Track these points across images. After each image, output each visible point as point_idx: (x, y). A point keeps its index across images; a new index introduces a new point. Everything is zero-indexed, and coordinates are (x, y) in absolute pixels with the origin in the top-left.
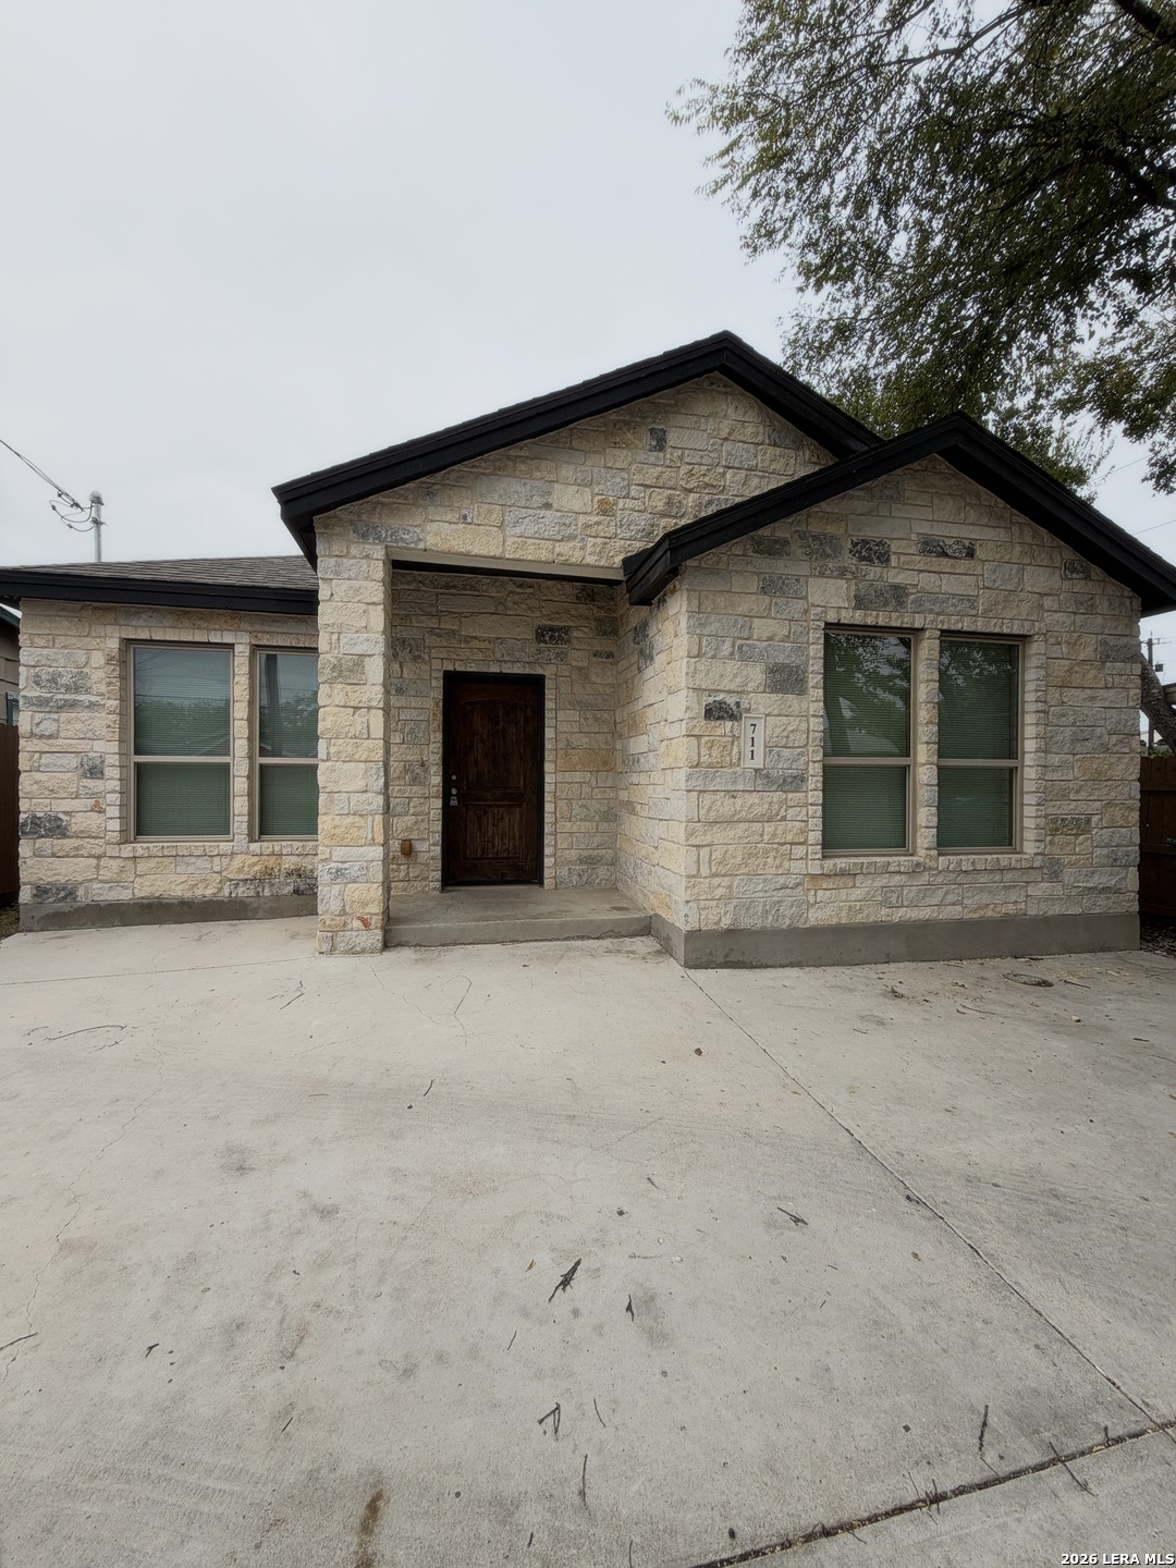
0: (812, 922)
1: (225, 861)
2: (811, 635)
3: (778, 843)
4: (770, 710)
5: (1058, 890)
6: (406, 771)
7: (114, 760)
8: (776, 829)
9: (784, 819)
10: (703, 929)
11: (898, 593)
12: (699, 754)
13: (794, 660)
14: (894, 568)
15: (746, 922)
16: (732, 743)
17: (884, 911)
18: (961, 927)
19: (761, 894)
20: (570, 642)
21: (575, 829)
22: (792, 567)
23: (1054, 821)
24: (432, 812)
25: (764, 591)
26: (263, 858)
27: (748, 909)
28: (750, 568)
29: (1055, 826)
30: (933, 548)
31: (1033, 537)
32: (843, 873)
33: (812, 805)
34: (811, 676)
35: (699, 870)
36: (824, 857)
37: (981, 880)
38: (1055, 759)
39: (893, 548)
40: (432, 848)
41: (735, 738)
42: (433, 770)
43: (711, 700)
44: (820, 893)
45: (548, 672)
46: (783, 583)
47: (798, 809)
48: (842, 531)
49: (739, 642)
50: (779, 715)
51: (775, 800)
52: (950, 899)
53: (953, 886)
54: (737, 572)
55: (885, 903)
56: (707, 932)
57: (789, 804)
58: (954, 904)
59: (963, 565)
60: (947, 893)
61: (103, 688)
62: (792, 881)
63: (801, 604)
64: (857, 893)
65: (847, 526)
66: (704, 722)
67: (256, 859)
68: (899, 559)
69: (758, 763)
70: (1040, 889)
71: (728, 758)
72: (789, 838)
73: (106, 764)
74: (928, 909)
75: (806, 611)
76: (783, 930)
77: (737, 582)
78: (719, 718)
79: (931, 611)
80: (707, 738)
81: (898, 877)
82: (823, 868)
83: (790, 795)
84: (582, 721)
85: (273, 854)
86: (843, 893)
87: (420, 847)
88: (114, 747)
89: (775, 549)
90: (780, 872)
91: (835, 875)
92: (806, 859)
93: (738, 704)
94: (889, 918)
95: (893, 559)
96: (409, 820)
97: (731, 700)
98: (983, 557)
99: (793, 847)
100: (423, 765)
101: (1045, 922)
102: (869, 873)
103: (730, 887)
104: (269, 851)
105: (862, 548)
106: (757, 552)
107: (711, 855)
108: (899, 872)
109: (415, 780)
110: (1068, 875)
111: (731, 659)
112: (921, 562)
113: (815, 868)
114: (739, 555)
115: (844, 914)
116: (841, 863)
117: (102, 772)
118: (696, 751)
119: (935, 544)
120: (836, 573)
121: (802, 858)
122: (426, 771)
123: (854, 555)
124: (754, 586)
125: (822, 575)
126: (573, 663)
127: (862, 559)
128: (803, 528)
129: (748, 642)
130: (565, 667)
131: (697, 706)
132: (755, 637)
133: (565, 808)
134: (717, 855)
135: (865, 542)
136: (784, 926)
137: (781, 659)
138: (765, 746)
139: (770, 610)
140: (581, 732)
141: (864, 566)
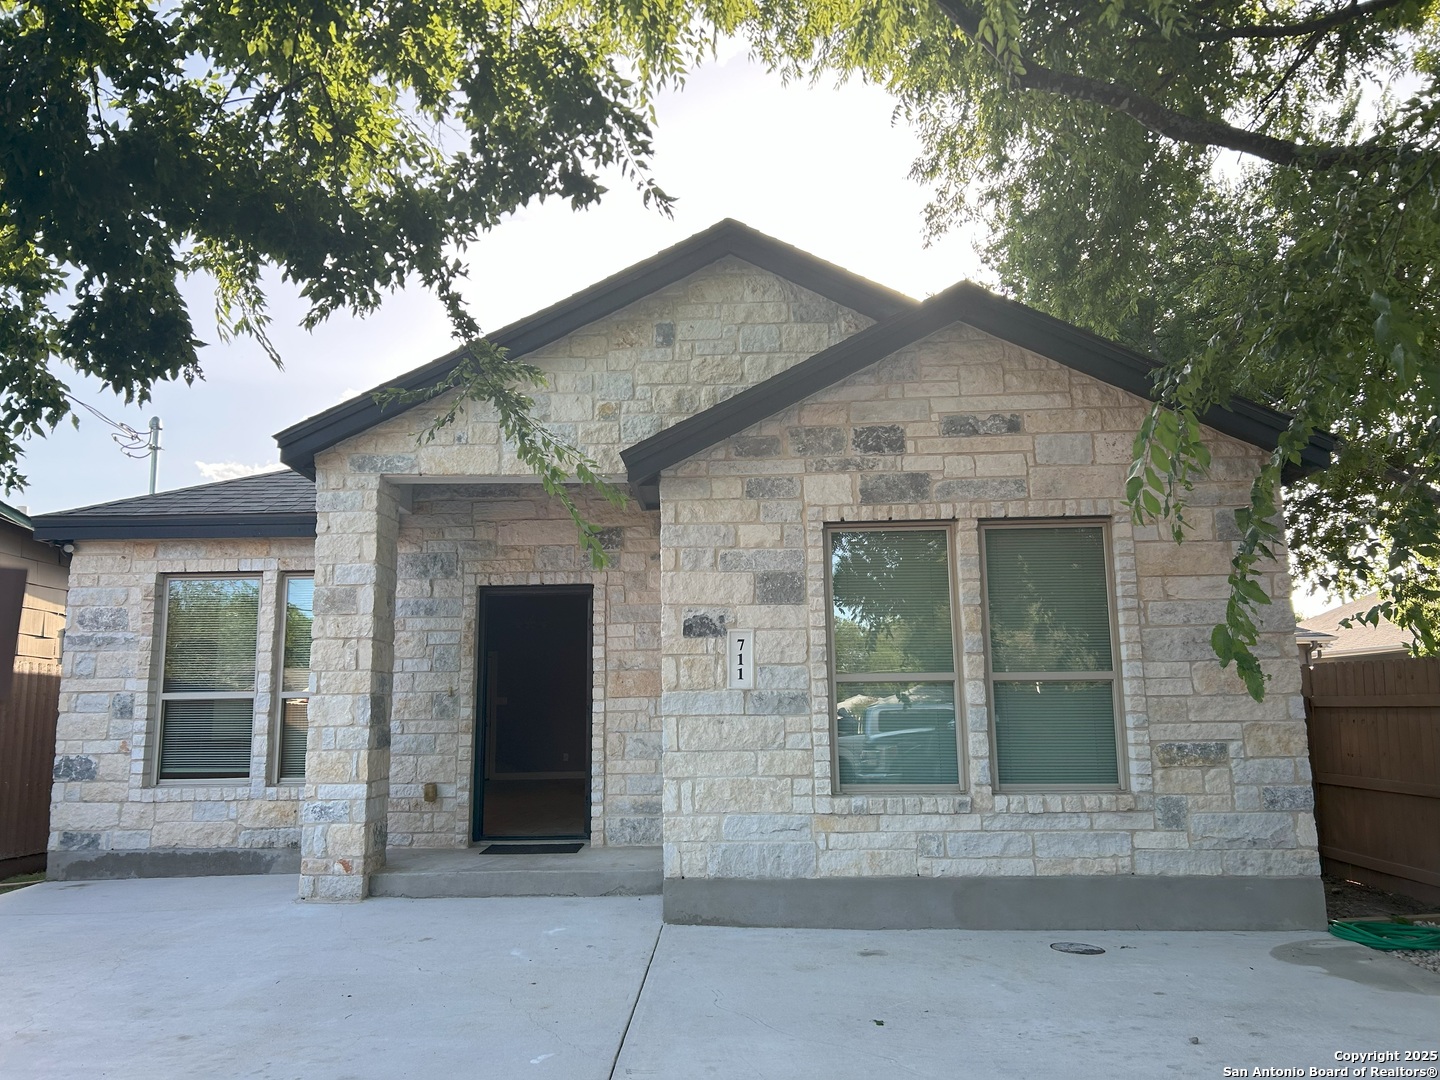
0: (824, 873)
1: (242, 807)
2: (808, 538)
3: (776, 776)
4: (760, 622)
5: (1182, 841)
6: (433, 702)
7: (142, 698)
8: (772, 761)
9: (782, 747)
10: (687, 876)
11: (918, 483)
12: (678, 676)
13: (789, 567)
14: (911, 454)
15: (738, 871)
16: (716, 662)
17: (922, 862)
18: (1033, 886)
19: (757, 836)
20: (623, 545)
21: (628, 769)
22: (785, 465)
23: (1167, 749)
24: (461, 750)
25: (750, 494)
26: (280, 803)
27: (741, 854)
28: (733, 472)
29: (1170, 756)
30: (959, 426)
31: (1102, 399)
32: (860, 812)
33: (817, 730)
34: (809, 583)
35: (679, 807)
36: (834, 794)
37: (1060, 826)
38: (1160, 669)
39: (909, 433)
40: (459, 793)
41: (718, 657)
42: (463, 700)
43: (691, 615)
44: (833, 837)
45: (597, 579)
46: (773, 485)
47: (800, 736)
48: (842, 421)
49: (722, 551)
50: (772, 628)
51: (771, 724)
52: (1014, 849)
53: (1018, 834)
54: (717, 477)
55: (922, 850)
56: (691, 880)
57: (788, 729)
58: (1020, 857)
59: (1005, 441)
60: (1009, 842)
61: (139, 625)
62: (796, 821)
63: (797, 505)
64: (882, 839)
65: (848, 415)
66: (683, 639)
67: (271, 805)
68: (916, 444)
69: (748, 681)
70: (1154, 840)
71: (711, 679)
72: (789, 770)
73: (136, 703)
74: (983, 862)
75: (802, 512)
76: (787, 880)
77: (719, 488)
78: (700, 635)
79: (964, 499)
80: (686, 658)
81: (936, 819)
82: (833, 807)
83: (789, 720)
84: (638, 636)
85: (289, 799)
86: (864, 838)
87: (448, 791)
88: (144, 684)
89: (764, 449)
90: (780, 810)
91: (850, 814)
92: (813, 795)
93: (722, 618)
94: (927, 872)
95: (910, 446)
96: (435, 759)
97: (714, 616)
98: (1032, 429)
99: (796, 781)
100: (452, 694)
101: (1165, 884)
102: (896, 814)
103: (718, 826)
104: (284, 796)
105: (868, 437)
106: (740, 454)
107: (693, 790)
108: (937, 813)
109: (443, 713)
110: (1195, 821)
111: (713, 571)
112: (946, 444)
113: (823, 806)
114: (719, 460)
115: (865, 864)
116: (857, 801)
117: (131, 712)
118: (675, 671)
119: (963, 422)
120: (835, 468)
121: (806, 795)
122: (456, 702)
123: (858, 446)
124: (737, 489)
125: (819, 470)
126: (627, 569)
127: (867, 449)
128: (795, 422)
129: (732, 551)
130: (618, 574)
131: (674, 623)
132: (742, 545)
133: (616, 742)
134: (700, 789)
135: (872, 430)
136: (787, 877)
137: (772, 566)
138: (755, 664)
139: (758, 514)
140: (636, 650)
141: (871, 456)
